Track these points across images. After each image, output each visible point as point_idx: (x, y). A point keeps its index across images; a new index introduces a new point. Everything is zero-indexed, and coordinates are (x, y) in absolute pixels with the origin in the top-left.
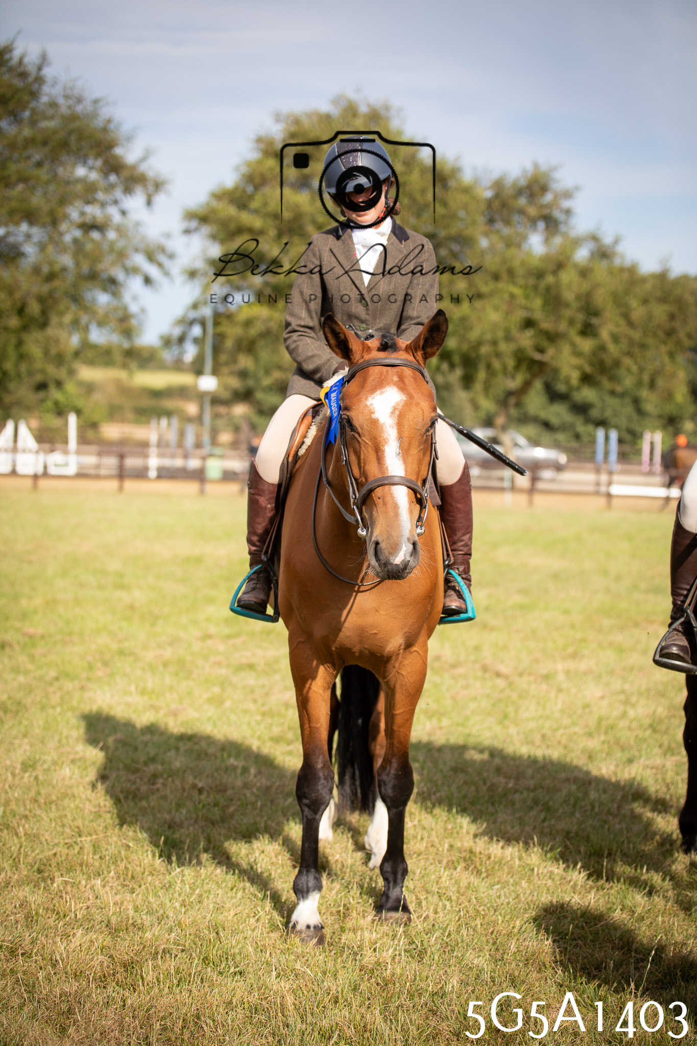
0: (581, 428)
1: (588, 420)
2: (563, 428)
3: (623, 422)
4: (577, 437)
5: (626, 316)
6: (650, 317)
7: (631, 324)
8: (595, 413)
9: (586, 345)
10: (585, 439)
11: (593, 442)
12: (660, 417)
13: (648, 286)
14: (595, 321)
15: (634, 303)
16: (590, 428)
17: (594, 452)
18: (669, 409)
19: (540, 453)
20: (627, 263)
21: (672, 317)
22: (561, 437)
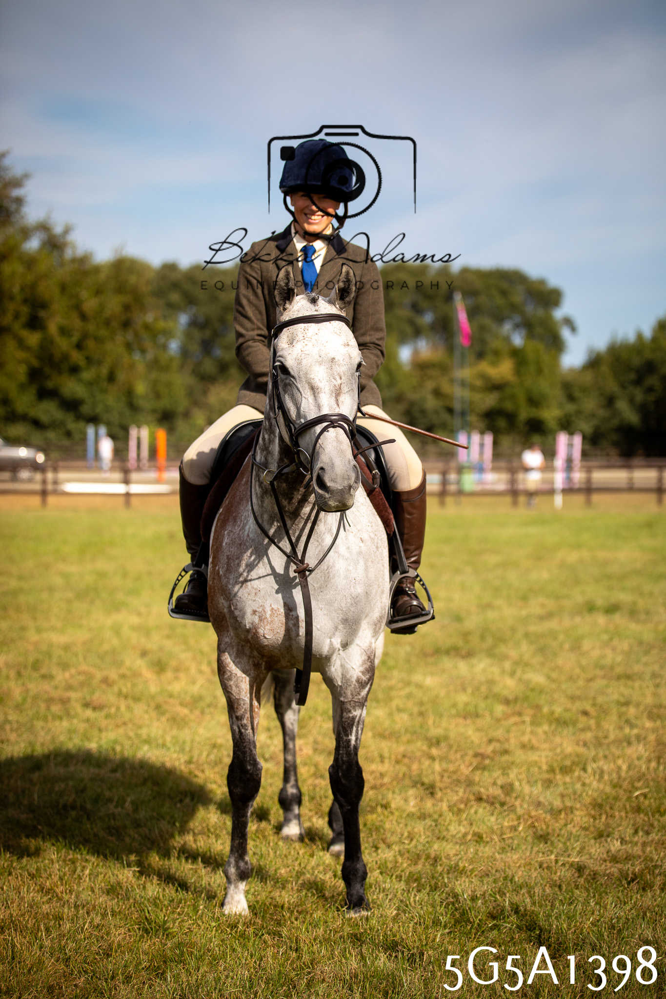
0: (72, 425)
1: (79, 417)
2: (54, 425)
3: (115, 418)
4: (69, 434)
5: (78, 308)
6: (102, 307)
7: (83, 317)
8: (85, 409)
9: (33, 339)
10: (77, 436)
11: (84, 439)
12: (154, 411)
13: (102, 276)
14: (42, 314)
15: (84, 294)
16: (81, 424)
17: (85, 450)
18: (165, 403)
19: (23, 452)
20: (80, 252)
21: (127, 308)
22: (51, 435)
